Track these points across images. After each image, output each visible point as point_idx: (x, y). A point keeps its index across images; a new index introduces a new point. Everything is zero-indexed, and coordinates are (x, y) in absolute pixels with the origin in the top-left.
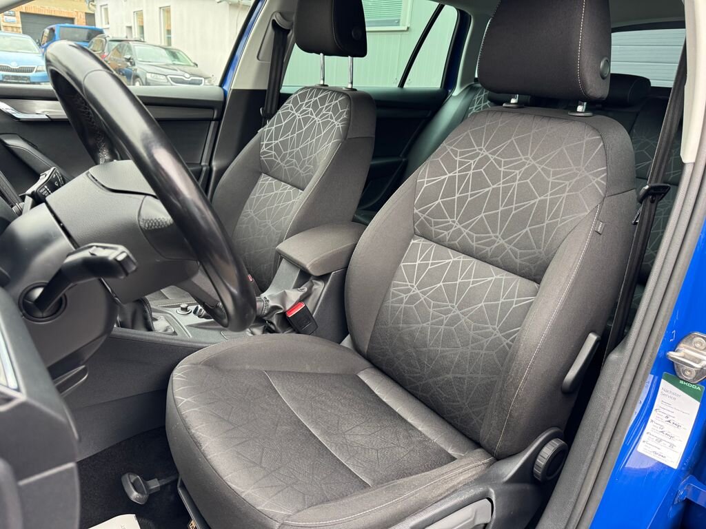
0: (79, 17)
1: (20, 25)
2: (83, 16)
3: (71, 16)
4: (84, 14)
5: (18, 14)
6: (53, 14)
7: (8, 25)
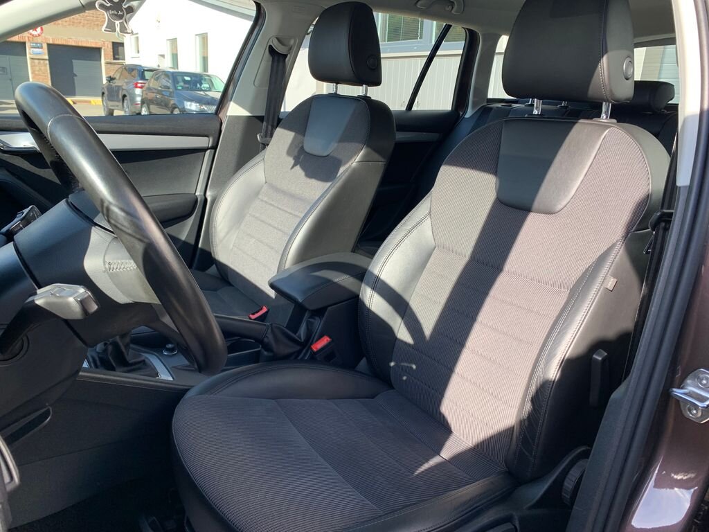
0: (106, 47)
1: (47, 57)
2: (110, 46)
3: (98, 46)
4: (111, 44)
5: (45, 46)
6: (80, 44)
7: (35, 57)
